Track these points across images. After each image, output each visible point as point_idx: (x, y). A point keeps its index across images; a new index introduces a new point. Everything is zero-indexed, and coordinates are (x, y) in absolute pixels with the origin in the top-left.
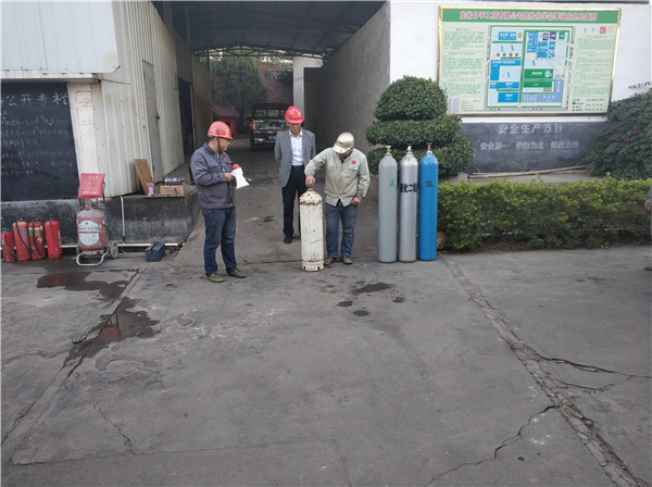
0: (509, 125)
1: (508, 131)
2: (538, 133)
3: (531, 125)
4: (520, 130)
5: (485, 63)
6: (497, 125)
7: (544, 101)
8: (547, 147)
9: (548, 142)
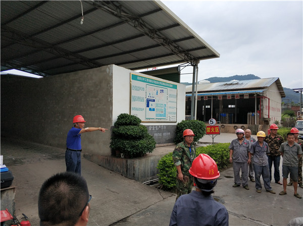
0: (155, 126)
1: (152, 129)
2: (160, 130)
3: (158, 126)
4: (155, 128)
5: (145, 100)
6: (149, 126)
7: (161, 116)
8: (162, 135)
9: (162, 133)
